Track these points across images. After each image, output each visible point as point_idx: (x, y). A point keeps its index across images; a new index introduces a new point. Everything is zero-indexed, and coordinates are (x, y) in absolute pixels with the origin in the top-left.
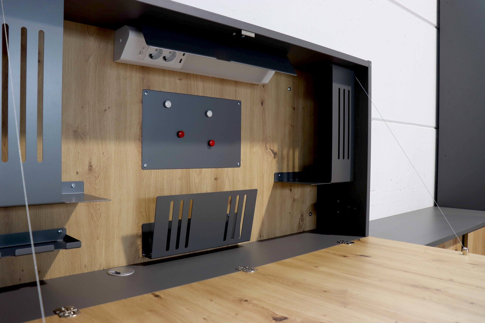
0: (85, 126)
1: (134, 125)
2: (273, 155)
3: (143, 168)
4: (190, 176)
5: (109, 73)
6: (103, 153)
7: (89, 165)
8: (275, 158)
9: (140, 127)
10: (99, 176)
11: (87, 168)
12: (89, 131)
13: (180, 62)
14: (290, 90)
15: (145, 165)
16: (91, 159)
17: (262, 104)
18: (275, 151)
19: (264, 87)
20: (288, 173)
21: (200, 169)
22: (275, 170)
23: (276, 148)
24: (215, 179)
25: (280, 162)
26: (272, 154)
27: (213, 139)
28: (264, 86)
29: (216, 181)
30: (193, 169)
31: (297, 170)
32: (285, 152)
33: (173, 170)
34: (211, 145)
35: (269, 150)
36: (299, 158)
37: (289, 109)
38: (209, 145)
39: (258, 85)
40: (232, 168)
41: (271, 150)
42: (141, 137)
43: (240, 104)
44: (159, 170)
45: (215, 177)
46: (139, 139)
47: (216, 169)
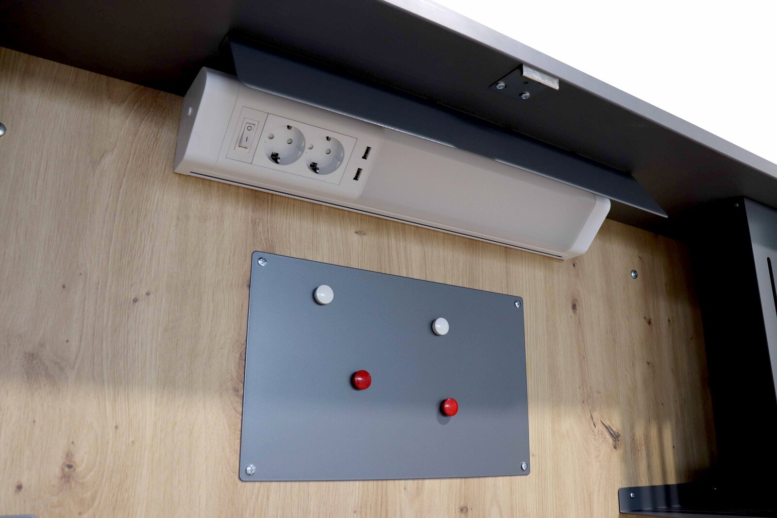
0: (67, 341)
1: (221, 348)
2: (610, 440)
3: (243, 477)
4: (387, 502)
5: (156, 200)
6: (116, 427)
7: (64, 464)
8: (615, 447)
9: (238, 355)
10: (93, 499)
11: (55, 470)
12: (76, 358)
13: (356, 178)
14: (636, 276)
15: (248, 469)
16: (73, 443)
17: (574, 307)
18: (614, 429)
19: (576, 264)
20: (653, 488)
21: (416, 481)
22: (619, 482)
23: (616, 424)
24: (462, 510)
25: (630, 459)
26: (608, 436)
27: (453, 398)
28: (575, 262)
29: (463, 516)
30: (397, 482)
31: (672, 481)
32: (639, 432)
33: (335, 483)
34: (448, 412)
35: (600, 427)
36: (674, 447)
37: (638, 324)
38: (442, 411)
39: (559, 259)
40: (508, 478)
41: (606, 427)
42: (242, 385)
43: (521, 304)
44: (294, 483)
45: (462, 504)
46: (236, 390)
47: (463, 480)
